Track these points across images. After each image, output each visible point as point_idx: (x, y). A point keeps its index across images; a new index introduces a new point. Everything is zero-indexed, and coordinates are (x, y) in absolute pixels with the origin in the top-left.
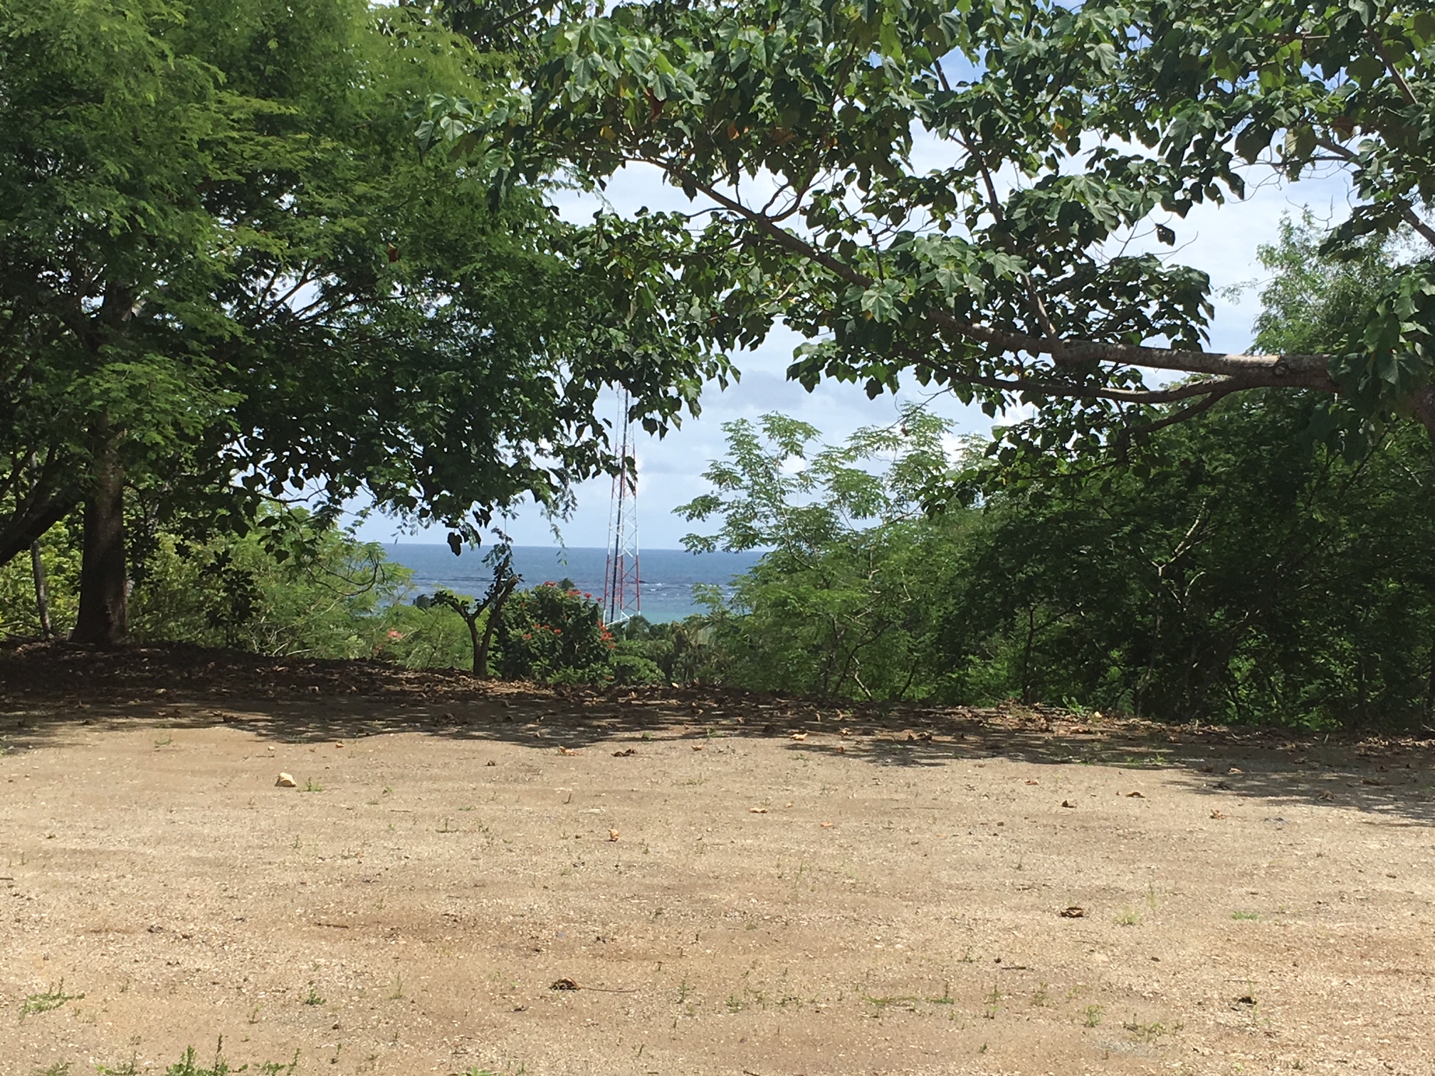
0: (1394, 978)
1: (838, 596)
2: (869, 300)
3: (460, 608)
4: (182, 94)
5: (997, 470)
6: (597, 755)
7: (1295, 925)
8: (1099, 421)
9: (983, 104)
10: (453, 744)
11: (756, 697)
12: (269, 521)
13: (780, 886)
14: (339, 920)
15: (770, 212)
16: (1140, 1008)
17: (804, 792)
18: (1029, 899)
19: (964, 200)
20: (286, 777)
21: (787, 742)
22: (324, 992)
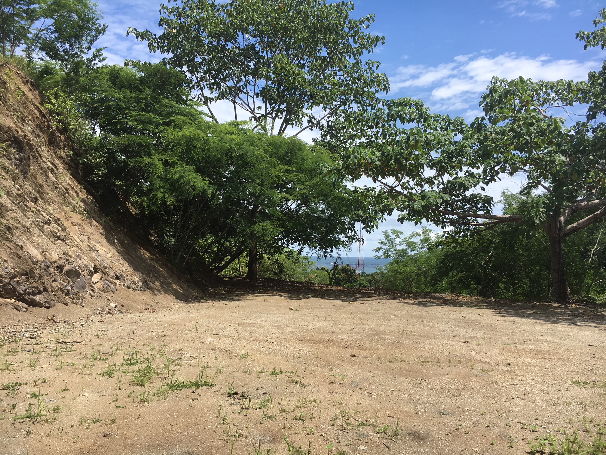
0: (543, 360)
1: (409, 269)
2: (416, 205)
3: (327, 271)
4: (271, 165)
5: (444, 241)
6: (357, 303)
7: (519, 346)
8: (468, 230)
9: (440, 162)
10: (326, 301)
11: (391, 291)
12: (286, 252)
13: (399, 334)
14: (303, 339)
15: (393, 186)
16: (484, 365)
17: (403, 313)
18: (456, 339)
19: (436, 182)
20: (291, 307)
21: (398, 301)
22: (302, 356)
